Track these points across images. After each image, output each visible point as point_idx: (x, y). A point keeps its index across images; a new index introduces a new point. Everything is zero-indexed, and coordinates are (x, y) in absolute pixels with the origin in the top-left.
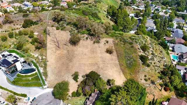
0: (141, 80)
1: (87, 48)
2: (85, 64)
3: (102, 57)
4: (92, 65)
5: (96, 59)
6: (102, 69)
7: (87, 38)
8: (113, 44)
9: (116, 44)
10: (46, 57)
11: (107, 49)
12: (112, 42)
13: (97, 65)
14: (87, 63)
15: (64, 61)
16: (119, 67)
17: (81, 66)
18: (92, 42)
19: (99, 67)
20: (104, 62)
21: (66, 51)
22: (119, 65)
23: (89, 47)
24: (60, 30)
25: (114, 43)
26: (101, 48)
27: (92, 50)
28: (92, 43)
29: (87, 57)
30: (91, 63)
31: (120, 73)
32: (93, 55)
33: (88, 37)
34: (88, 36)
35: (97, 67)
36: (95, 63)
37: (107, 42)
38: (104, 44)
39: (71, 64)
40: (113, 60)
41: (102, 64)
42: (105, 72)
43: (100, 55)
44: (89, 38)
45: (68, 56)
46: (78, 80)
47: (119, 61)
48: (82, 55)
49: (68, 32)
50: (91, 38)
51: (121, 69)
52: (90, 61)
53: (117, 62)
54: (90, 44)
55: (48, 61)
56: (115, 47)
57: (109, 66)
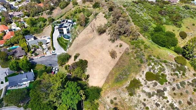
0: (108, 97)
2: (89, 53)
3: (103, 56)
7: (109, 34)
8: (124, 51)
9: (127, 53)
10: (80, 33)
12: (126, 48)
15: (85, 43)
16: (108, 73)
20: (100, 60)
21: (93, 36)
22: (109, 71)
23: (104, 41)
24: (106, 18)
25: (126, 50)
26: (110, 48)
27: (103, 46)
29: (95, 49)
30: (93, 54)
31: (103, 79)
32: (100, 50)
35: (92, 61)
37: (121, 46)
38: (116, 46)
40: (109, 64)
41: (98, 60)
42: (93, 68)
45: (90, 40)
46: (76, 60)
47: (113, 69)
53: (111, 69)
54: (107, 39)
55: (78, 37)
56: (123, 55)
57: (101, 65)
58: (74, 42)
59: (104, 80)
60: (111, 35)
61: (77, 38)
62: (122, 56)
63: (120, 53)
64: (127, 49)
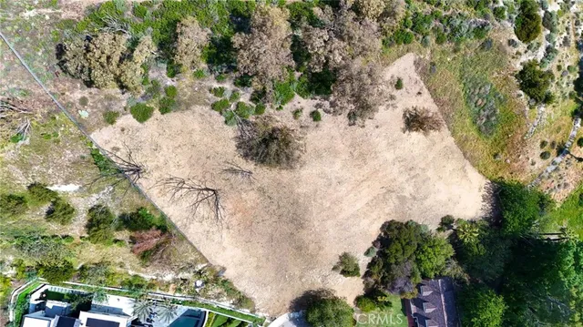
0: (533, 164)
1: (335, 157)
2: (355, 216)
3: (398, 159)
4: (376, 202)
5: (380, 174)
6: (414, 198)
7: (315, 116)
8: (418, 78)
9: (427, 71)
10: (204, 259)
11: (405, 115)
12: (414, 68)
13: (394, 195)
14: (359, 206)
15: (269, 230)
17: (345, 229)
18: (343, 119)
19: (402, 199)
20: (412, 173)
21: (252, 193)
23: (340, 146)
24: (157, 113)
25: (420, 69)
26: (384, 127)
27: (356, 154)
28: (342, 126)
29: (350, 188)
30: (370, 198)
31: (465, 171)
32: (366, 170)
33: (319, 106)
34: (316, 102)
35: (397, 202)
36: (384, 190)
37: (399, 84)
39: (304, 235)
41: (407, 181)
43: (389, 156)
44: (325, 111)
45: (274, 208)
48: (331, 190)
49: (207, 108)
50: (333, 104)
51: (465, 154)
52: (366, 194)
53: (450, 141)
54: (335, 132)
56: (429, 84)
57: (430, 173)
58: (242, 286)
59: (469, 168)
60: (328, 112)
61: (229, 274)
62: (433, 92)
63: (419, 93)
64: (417, 64)
